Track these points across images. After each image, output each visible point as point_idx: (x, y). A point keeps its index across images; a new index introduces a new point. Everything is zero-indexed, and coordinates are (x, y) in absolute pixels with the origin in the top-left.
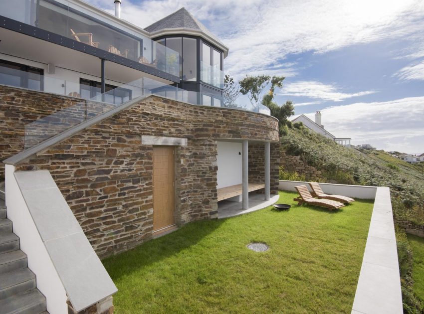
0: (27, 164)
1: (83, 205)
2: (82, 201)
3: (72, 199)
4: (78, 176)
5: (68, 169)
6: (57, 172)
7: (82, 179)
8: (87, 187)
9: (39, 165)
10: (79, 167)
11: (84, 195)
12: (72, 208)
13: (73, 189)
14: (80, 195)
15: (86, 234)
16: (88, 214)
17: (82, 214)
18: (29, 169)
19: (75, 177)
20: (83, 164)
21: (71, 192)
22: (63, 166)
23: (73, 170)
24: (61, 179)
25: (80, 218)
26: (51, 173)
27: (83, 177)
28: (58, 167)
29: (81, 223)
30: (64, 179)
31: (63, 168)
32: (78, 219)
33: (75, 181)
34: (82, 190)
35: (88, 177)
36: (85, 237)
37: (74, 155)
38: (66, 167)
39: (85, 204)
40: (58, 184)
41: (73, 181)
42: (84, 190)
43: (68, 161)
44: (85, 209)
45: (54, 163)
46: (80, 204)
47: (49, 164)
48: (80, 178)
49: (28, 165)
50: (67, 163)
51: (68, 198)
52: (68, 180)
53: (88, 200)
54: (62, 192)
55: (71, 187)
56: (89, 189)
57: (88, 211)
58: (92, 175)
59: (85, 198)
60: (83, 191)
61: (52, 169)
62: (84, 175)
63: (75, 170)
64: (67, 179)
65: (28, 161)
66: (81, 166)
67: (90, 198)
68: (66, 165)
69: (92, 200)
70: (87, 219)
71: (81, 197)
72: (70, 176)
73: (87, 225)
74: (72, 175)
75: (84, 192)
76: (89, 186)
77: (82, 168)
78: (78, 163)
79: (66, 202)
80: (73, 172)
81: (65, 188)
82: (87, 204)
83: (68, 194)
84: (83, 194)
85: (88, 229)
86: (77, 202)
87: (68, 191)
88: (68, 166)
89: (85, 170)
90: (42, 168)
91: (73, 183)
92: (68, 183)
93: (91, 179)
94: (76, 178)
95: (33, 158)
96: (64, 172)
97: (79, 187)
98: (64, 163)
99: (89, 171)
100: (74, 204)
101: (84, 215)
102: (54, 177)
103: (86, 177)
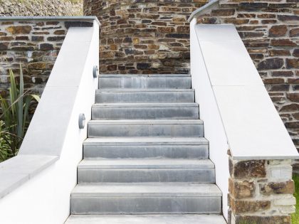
0: (209, 15)
1: (283, 80)
2: (280, 74)
3: (267, 68)
4: (275, 36)
5: (260, 25)
6: (245, 28)
7: (280, 40)
8: (288, 54)
9: (222, 17)
10: (275, 22)
11: (284, 65)
12: (267, 83)
13: (267, 54)
14: (278, 64)
15: (288, 126)
16: (291, 95)
17: (282, 94)
18: (212, 22)
19: (269, 36)
20: (282, 18)
21: (265, 59)
22: (252, 19)
23: (266, 27)
24: (251, 39)
25: (279, 99)
26: (238, 29)
27: (281, 38)
28: (246, 22)
29: (280, 107)
30: (254, 39)
31: (253, 22)
32: (274, 100)
33: (270, 42)
34: (280, 57)
35: (290, 38)
36: (285, 131)
37: (267, 4)
38: (256, 22)
39: (286, 79)
40: (247, 45)
41: (267, 42)
42: (284, 58)
43: (260, 13)
44: (286, 87)
45: (241, 16)
46: (278, 78)
47: (235, 16)
48: (277, 39)
49: (210, 17)
50: (259, 16)
51: (261, 67)
52: (260, 41)
53: (290, 74)
54: (252, 56)
55: (265, 50)
56: (292, 57)
57: (291, 91)
58: (295, 36)
59: (286, 70)
60: (282, 59)
61: (238, 24)
62: (283, 35)
63: (270, 26)
64: (258, 38)
65: (209, 12)
66: (278, 21)
67: (293, 70)
68: (256, 19)
69: (297, 75)
70: (290, 103)
71: (279, 67)
72: (262, 35)
73: (290, 113)
74: (266, 34)
75: (284, 61)
76: (292, 51)
77: (280, 23)
78: (274, 16)
79: (257, 72)
80: (267, 29)
81: (257, 51)
82: (289, 79)
83: (261, 61)
84: (282, 64)
85: (291, 119)
86: (274, 74)
87: (261, 56)
88: (260, 20)
89: (284, 28)
90: (226, 21)
91: (266, 45)
92: (259, 45)
93: (294, 42)
94: (271, 39)
95: (216, 8)
96: (254, 28)
97: (276, 53)
98: (254, 16)
99: (291, 29)
100: (269, 77)
101: (284, 96)
102: (241, 35)
103: (286, 37)
